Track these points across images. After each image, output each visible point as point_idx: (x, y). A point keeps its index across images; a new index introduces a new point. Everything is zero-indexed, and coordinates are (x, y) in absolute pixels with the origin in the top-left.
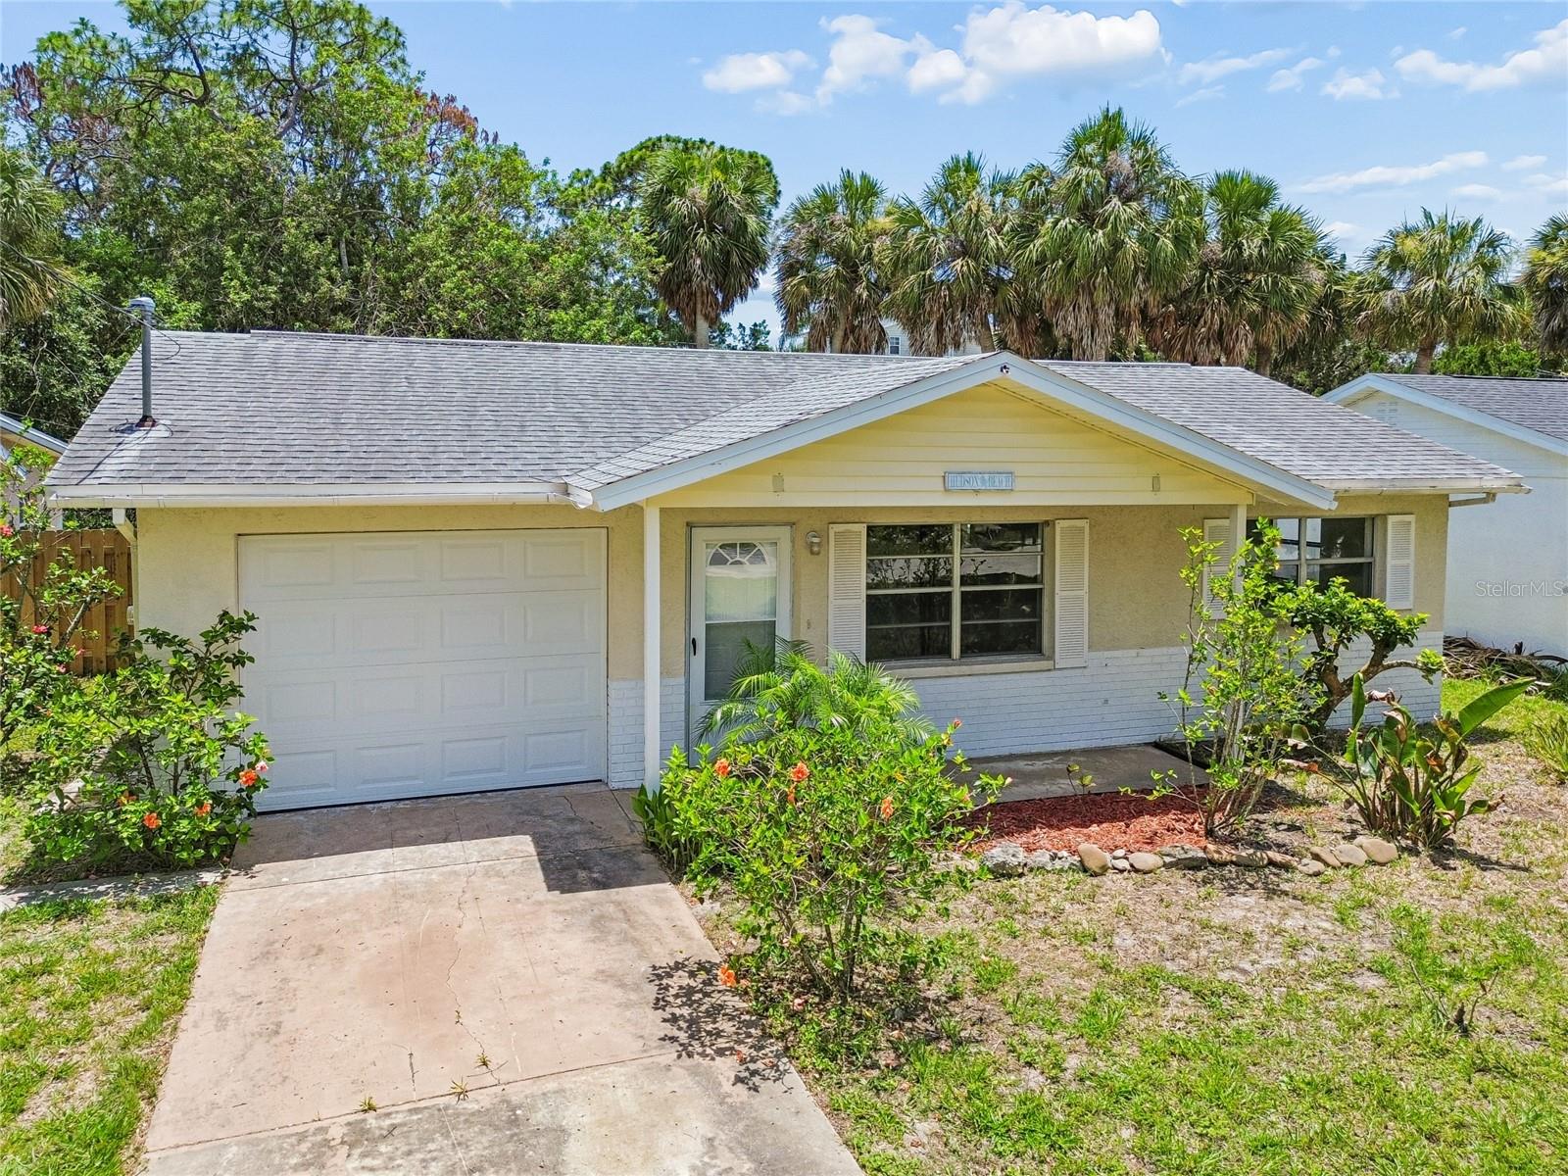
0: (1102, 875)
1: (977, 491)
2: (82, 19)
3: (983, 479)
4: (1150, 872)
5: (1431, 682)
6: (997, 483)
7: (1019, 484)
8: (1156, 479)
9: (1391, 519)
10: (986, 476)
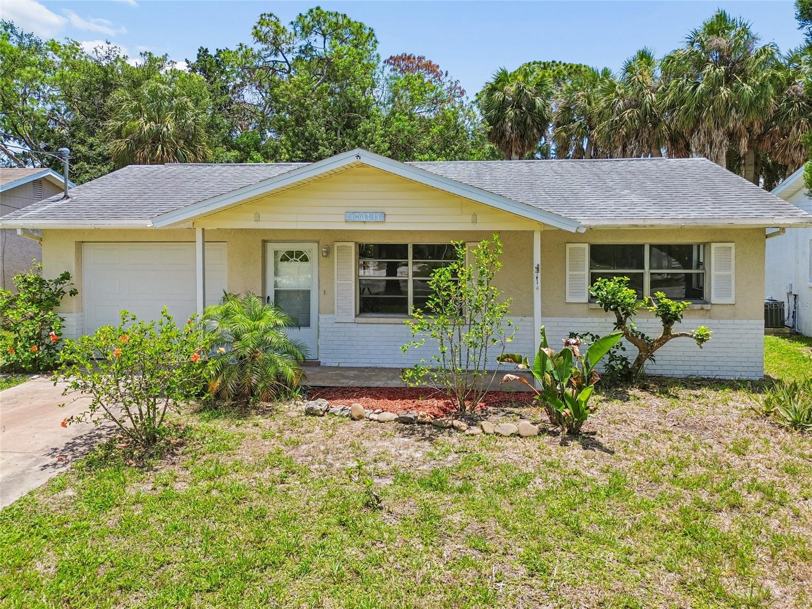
0: (358, 420)
1: (364, 222)
2: (241, 44)
3: (366, 216)
4: (384, 422)
5: (701, 347)
6: (374, 218)
7: (388, 219)
8: (475, 215)
9: (713, 246)
10: (368, 215)
